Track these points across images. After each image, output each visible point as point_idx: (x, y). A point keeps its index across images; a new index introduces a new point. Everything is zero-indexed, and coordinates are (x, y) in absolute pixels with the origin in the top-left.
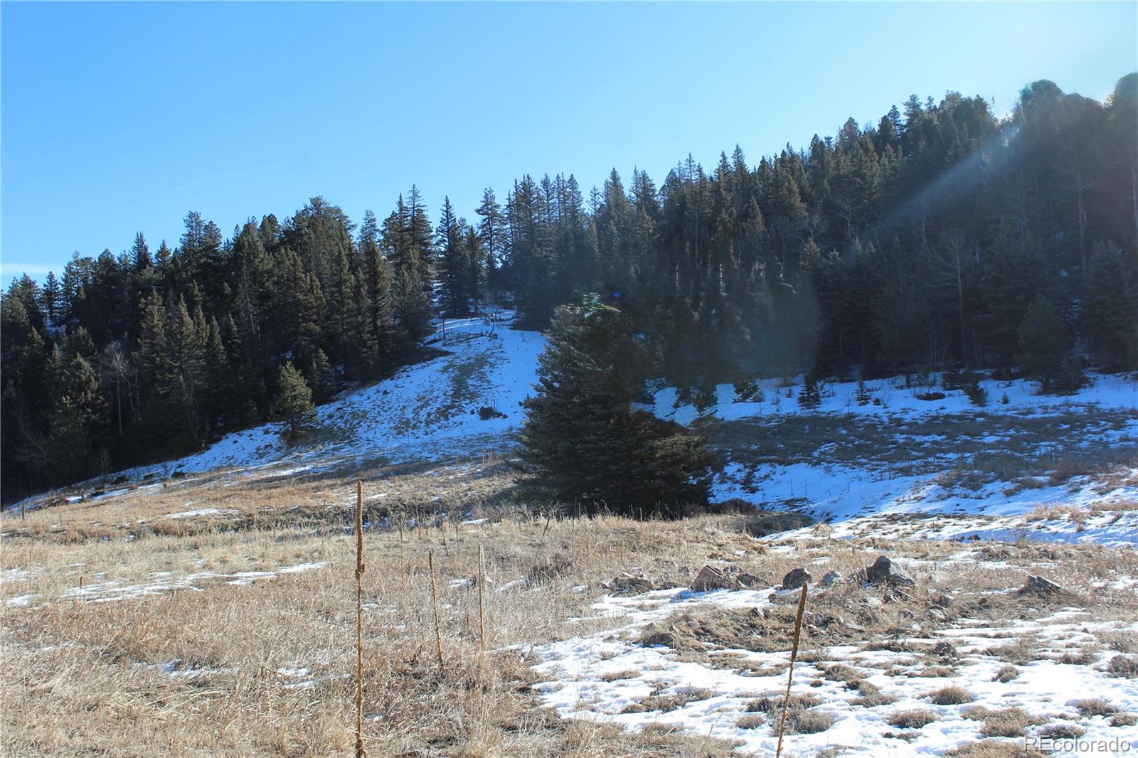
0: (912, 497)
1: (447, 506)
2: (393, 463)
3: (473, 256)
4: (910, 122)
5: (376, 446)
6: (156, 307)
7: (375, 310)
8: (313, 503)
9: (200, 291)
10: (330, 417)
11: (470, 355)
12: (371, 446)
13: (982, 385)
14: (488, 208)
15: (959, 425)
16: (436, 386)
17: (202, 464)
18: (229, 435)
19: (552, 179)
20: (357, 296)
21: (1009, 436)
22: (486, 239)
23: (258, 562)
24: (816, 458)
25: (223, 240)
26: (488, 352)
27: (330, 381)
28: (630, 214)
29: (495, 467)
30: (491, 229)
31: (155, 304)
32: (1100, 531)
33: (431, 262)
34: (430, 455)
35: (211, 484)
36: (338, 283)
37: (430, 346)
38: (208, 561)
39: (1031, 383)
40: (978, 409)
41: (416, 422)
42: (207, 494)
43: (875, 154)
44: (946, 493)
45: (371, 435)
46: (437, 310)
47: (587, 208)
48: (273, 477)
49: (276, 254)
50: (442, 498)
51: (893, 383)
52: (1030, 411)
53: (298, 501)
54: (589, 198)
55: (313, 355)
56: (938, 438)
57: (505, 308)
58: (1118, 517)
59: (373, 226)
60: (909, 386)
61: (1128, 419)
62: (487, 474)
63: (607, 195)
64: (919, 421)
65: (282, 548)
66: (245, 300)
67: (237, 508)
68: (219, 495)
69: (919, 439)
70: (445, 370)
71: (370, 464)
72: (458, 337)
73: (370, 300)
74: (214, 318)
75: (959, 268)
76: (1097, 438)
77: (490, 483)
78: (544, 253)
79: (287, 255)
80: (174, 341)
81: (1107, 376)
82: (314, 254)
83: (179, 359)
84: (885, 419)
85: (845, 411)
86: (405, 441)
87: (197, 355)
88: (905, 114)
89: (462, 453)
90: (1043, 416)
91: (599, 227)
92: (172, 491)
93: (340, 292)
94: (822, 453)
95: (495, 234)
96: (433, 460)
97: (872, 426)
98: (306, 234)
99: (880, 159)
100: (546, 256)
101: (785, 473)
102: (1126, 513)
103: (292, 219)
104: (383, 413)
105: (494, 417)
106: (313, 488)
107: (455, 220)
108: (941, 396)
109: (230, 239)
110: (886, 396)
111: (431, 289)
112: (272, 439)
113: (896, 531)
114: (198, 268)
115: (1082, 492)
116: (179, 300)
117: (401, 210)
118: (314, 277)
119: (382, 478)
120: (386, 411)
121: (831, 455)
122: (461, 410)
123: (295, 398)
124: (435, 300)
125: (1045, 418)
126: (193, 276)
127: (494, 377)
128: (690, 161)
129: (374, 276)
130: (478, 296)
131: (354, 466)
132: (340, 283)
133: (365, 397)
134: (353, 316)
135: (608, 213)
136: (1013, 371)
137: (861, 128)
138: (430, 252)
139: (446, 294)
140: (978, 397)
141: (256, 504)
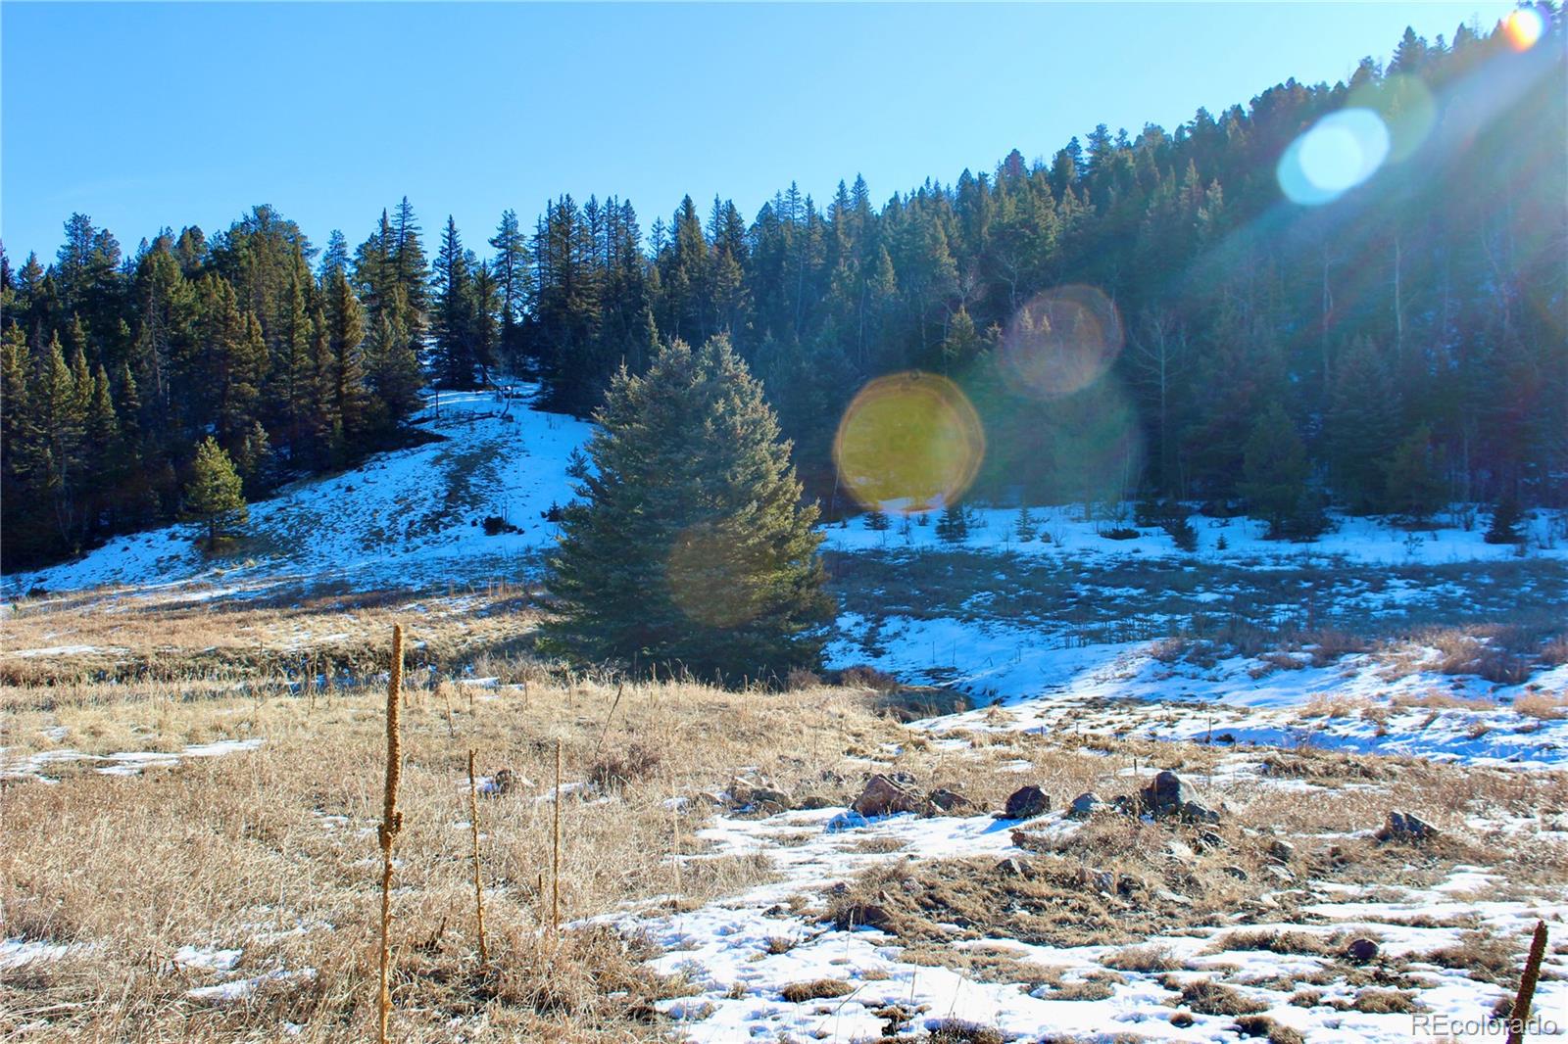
0: (1117, 674)
1: (436, 656)
2: (357, 590)
3: (483, 304)
4: (1094, 162)
5: (332, 565)
6: (16, 347)
7: (339, 371)
8: (238, 643)
9: (84, 329)
10: (268, 519)
11: (473, 443)
12: (325, 564)
13: (1190, 522)
14: (507, 239)
15: (1162, 575)
16: (422, 484)
17: (75, 578)
18: (117, 539)
19: (601, 203)
20: (315, 350)
21: (1232, 594)
22: (503, 282)
23: (150, 736)
24: (966, 612)
25: (123, 258)
26: (499, 440)
27: (269, 468)
28: (708, 259)
29: (506, 603)
30: (510, 268)
31: (14, 343)
32: (1410, 737)
33: (422, 308)
34: (411, 582)
35: (86, 609)
36: (289, 329)
37: (416, 426)
38: (69, 732)
39: (1257, 522)
40: (1186, 555)
41: (391, 533)
42: (78, 623)
43: (1051, 198)
44: (1167, 671)
45: (325, 548)
46: (428, 377)
47: (646, 248)
48: (179, 603)
49: (199, 283)
50: (429, 643)
51: (1066, 513)
52: (1256, 561)
53: (215, 639)
54: (650, 234)
55: (247, 429)
56: (1135, 592)
57: (525, 380)
58: (1433, 717)
59: (342, 253)
60: (1089, 519)
61: (1390, 578)
62: (494, 611)
63: (677, 231)
64: (1105, 568)
65: (190, 713)
66: (149, 343)
67: (124, 645)
68: (96, 626)
69: (1107, 592)
70: (437, 461)
71: (323, 590)
72: (458, 416)
73: (333, 356)
74: (102, 368)
75: (1163, 361)
76: (1353, 601)
77: (499, 626)
78: (585, 306)
79: (215, 286)
80: (40, 398)
81: (1355, 519)
82: (255, 286)
83: (45, 424)
84: (1059, 563)
85: (1003, 547)
86: (376, 559)
87: (74, 420)
88: (1088, 150)
89: (458, 580)
90: (1274, 568)
91: (664, 276)
92: (25, 616)
93: (290, 342)
94: (974, 605)
95: (516, 276)
96: (416, 588)
97: (1040, 570)
98: (245, 257)
99: (1057, 205)
100: (587, 310)
101: (922, 630)
102: (1444, 712)
103: (226, 234)
104: (344, 518)
105: (505, 532)
106: (239, 621)
107: (459, 252)
108: (1135, 535)
109: (132, 258)
110: (1060, 531)
111: (421, 347)
112: (181, 547)
113: (1110, 723)
114: (82, 295)
115: (1360, 677)
116: (51, 339)
117: (384, 231)
118: (254, 318)
119: (341, 611)
120: (349, 515)
121: (988, 608)
122: (457, 520)
123: (217, 489)
124: (425, 363)
125: (1276, 571)
126: (75, 306)
127: (507, 476)
128: (793, 192)
129: (341, 322)
130: (489, 362)
131: (300, 591)
132: (291, 329)
133: (320, 493)
134: (307, 377)
135: (678, 256)
136: (1230, 505)
137: (1029, 165)
138: (422, 295)
139: (443, 355)
140: (1185, 538)
141: (153, 641)
